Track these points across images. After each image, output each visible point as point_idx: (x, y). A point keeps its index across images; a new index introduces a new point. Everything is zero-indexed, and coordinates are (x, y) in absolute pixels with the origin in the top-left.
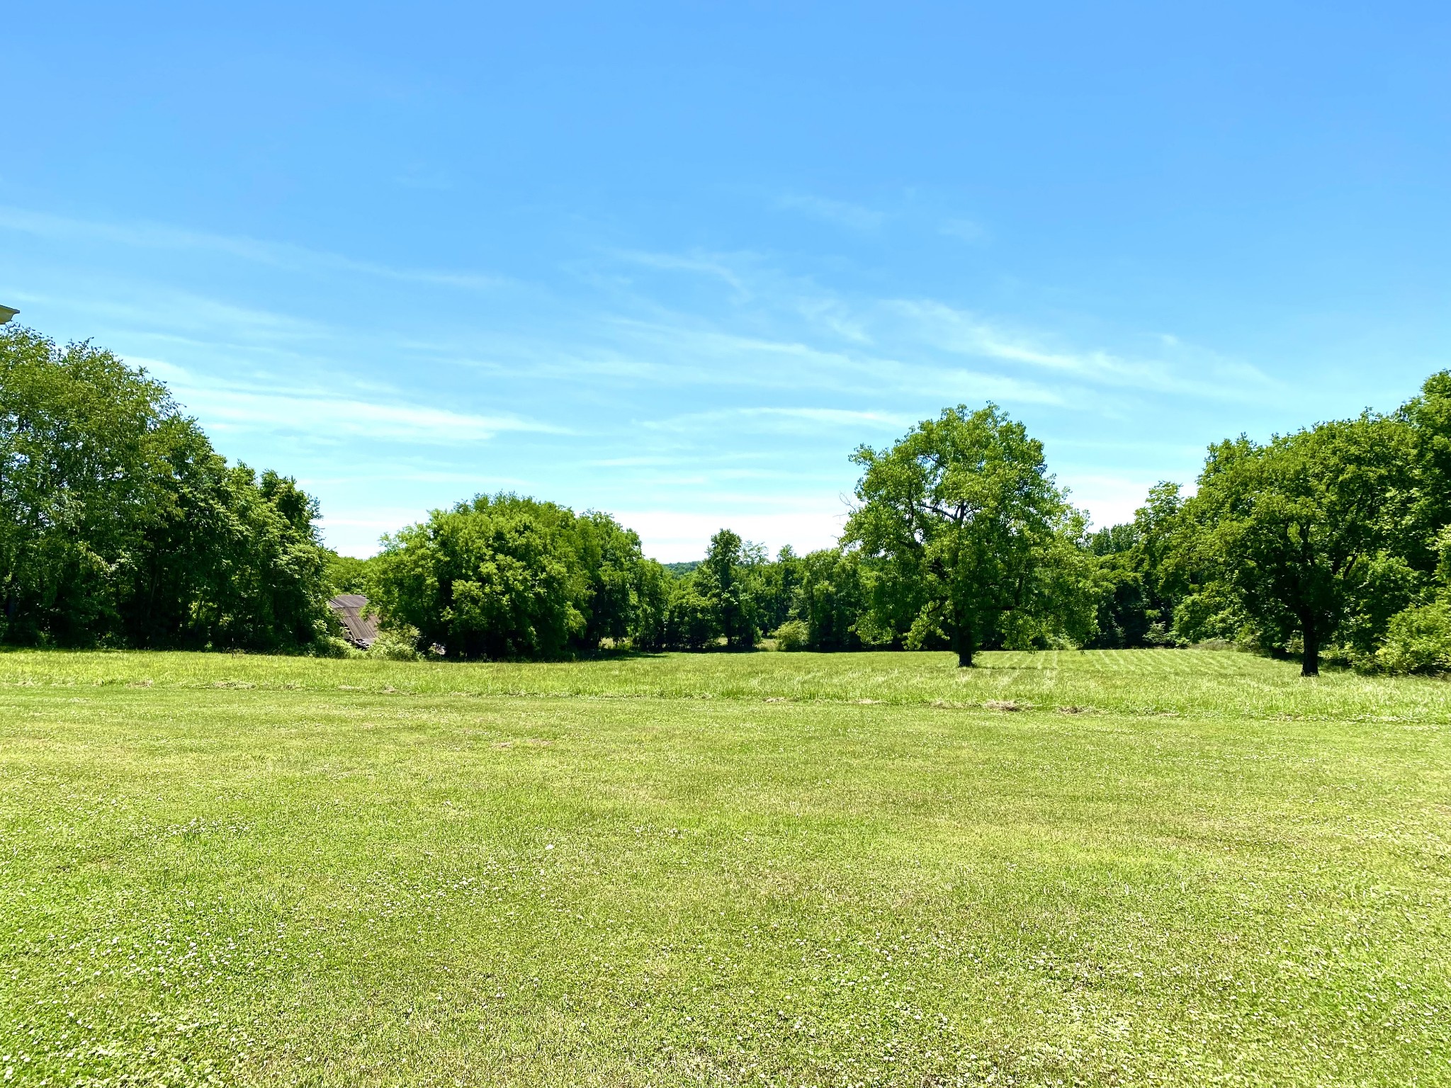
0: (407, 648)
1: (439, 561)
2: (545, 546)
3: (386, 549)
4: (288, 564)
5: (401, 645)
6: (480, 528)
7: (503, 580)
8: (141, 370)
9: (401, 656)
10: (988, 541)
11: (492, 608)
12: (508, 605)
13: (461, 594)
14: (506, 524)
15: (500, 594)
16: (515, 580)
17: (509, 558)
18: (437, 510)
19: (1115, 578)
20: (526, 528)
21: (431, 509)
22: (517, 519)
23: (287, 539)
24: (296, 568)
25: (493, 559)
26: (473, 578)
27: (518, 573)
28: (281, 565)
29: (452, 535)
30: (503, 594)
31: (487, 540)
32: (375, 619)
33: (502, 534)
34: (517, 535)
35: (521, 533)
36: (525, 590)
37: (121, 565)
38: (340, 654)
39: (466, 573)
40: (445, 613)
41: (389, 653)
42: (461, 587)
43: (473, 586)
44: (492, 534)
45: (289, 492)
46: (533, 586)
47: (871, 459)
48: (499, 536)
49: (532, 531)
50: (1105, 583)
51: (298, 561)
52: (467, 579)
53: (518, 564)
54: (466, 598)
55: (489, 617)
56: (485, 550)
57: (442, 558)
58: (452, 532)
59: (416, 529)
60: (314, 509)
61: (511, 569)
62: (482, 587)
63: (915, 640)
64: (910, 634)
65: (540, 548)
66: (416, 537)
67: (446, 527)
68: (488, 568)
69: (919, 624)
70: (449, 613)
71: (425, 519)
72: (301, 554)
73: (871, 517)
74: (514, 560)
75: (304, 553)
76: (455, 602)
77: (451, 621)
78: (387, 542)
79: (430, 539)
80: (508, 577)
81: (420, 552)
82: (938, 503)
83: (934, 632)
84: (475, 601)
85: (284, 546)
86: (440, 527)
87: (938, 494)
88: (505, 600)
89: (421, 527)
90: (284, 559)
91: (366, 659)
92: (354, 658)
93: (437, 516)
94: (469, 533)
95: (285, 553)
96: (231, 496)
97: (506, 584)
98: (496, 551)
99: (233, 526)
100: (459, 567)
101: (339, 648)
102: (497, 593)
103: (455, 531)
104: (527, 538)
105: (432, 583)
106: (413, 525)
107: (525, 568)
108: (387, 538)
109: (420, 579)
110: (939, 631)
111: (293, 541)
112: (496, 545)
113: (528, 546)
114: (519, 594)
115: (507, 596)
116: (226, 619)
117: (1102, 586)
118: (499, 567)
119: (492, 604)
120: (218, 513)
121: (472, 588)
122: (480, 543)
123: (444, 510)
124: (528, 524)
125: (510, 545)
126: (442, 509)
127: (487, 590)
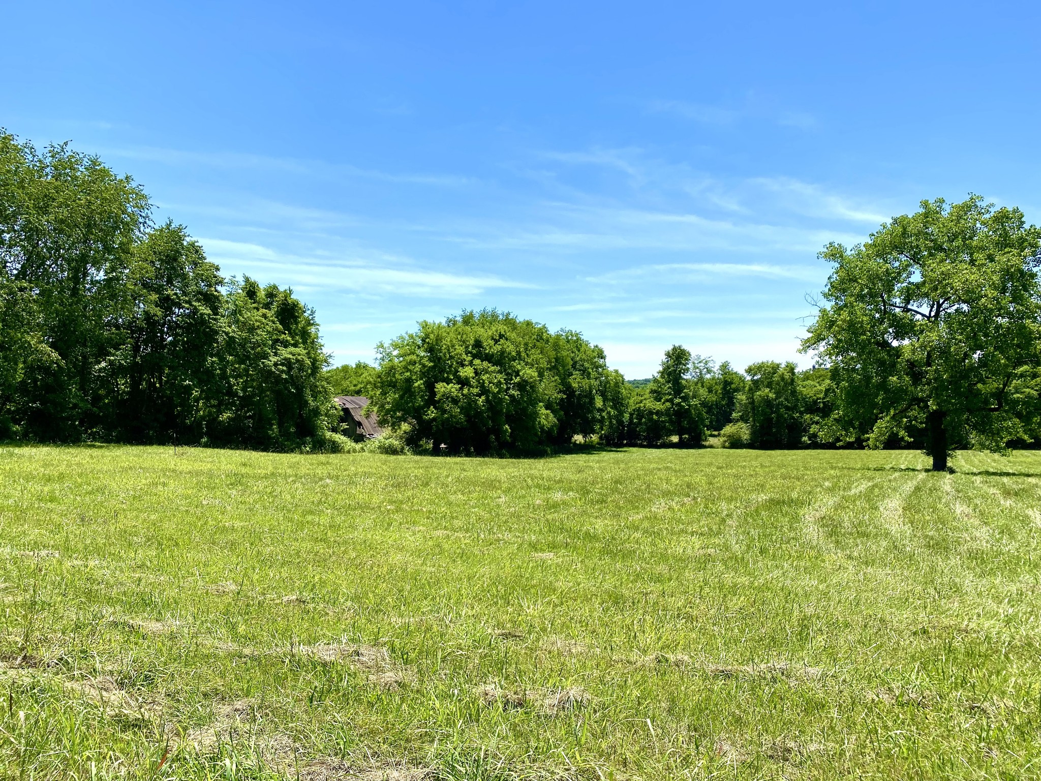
0: (396, 443)
1: (424, 366)
2: (519, 353)
3: (382, 356)
4: (276, 364)
5: (390, 440)
6: (462, 337)
7: (479, 383)
8: (127, 178)
9: (391, 451)
10: (986, 335)
11: (469, 408)
12: (484, 405)
13: (443, 396)
14: (484, 334)
15: (477, 396)
16: (490, 383)
17: (485, 364)
18: (425, 321)
19: (1036, 385)
20: (501, 336)
21: (420, 320)
22: (494, 329)
23: (281, 343)
24: (285, 368)
25: (471, 364)
26: (454, 381)
27: (493, 376)
28: (269, 366)
29: (437, 343)
30: (479, 395)
31: (467, 347)
32: (374, 417)
33: (480, 342)
34: (492, 342)
35: (496, 341)
36: (499, 392)
37: (111, 363)
38: (335, 448)
39: (448, 377)
40: (429, 412)
41: (379, 447)
42: (443, 389)
43: (453, 388)
44: (472, 342)
45: (286, 300)
46: (508, 389)
47: (841, 256)
48: (478, 344)
49: (507, 339)
50: (1027, 390)
51: (288, 363)
52: (448, 381)
53: (492, 368)
54: (447, 398)
55: (467, 415)
56: (464, 356)
57: (427, 363)
58: (436, 340)
59: (407, 338)
60: (310, 318)
61: (487, 373)
62: (461, 389)
63: (877, 441)
64: (872, 435)
65: (514, 354)
66: (408, 345)
67: (432, 336)
68: (467, 372)
69: (882, 424)
70: (432, 412)
71: (415, 329)
72: (290, 356)
73: (845, 315)
74: (489, 365)
75: (294, 355)
76: (439, 401)
77: (434, 419)
78: (381, 350)
79: (419, 347)
80: (484, 381)
81: (408, 358)
82: (908, 303)
83: (897, 434)
84: (455, 401)
85: (276, 349)
86: (427, 336)
87: (910, 295)
88: (481, 400)
89: (411, 337)
90: (273, 360)
91: (359, 452)
92: (349, 452)
93: (425, 325)
94: (451, 341)
95: (276, 354)
96: (218, 300)
97: (482, 386)
98: (475, 356)
99: (221, 327)
100: (442, 371)
101: (334, 442)
102: (474, 395)
103: (439, 339)
104: (502, 345)
105: (419, 385)
106: (404, 335)
107: (500, 372)
108: (382, 346)
109: (409, 381)
110: (902, 433)
111: (286, 345)
112: (474, 351)
113: (503, 352)
114: (495, 395)
115: (483, 398)
116: (225, 416)
117: (1024, 392)
118: (476, 373)
119: (469, 404)
120: (202, 314)
121: (453, 390)
122: (460, 349)
123: (432, 322)
124: (503, 333)
125: (487, 351)
126: (430, 321)
127: (465, 391)
